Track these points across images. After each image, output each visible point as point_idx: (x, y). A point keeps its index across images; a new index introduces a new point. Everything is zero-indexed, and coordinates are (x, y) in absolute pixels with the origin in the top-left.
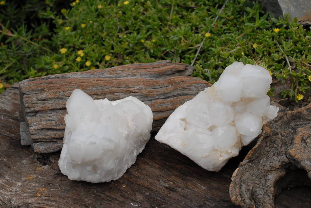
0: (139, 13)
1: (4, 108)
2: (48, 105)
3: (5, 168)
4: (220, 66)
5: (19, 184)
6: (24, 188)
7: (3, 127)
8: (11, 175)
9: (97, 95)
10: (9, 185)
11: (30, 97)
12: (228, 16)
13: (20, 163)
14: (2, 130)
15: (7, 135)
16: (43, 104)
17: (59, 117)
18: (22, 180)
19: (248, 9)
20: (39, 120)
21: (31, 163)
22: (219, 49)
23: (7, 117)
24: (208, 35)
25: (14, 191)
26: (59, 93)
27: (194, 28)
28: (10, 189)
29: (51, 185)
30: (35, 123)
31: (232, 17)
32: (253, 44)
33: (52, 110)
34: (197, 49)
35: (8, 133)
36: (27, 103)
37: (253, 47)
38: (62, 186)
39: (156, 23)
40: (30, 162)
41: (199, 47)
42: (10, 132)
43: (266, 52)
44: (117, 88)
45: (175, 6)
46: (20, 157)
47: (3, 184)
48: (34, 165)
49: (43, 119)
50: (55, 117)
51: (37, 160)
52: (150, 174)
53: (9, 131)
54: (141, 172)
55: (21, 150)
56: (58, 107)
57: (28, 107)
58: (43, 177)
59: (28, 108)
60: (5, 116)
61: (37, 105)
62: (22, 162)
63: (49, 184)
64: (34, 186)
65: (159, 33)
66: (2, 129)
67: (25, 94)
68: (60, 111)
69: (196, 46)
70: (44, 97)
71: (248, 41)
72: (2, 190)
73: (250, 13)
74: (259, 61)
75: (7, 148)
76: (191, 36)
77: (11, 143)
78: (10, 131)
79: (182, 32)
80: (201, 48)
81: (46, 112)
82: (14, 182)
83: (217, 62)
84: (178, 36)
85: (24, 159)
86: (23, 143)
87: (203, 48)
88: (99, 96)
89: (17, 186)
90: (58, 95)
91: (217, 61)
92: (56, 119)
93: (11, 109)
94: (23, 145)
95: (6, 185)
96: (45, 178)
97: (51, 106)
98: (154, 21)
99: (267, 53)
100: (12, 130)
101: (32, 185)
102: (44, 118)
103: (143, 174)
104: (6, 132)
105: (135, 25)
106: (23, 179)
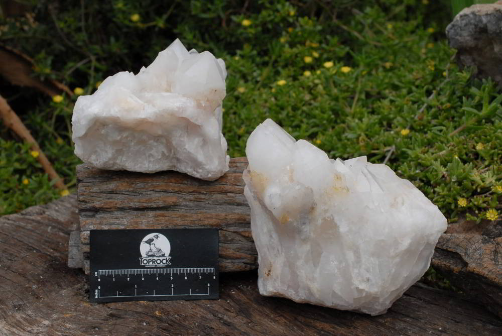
0: (302, 101)
1: (55, 218)
2: (116, 201)
3: (31, 298)
4: (418, 178)
5: (45, 323)
6: (52, 329)
7: (46, 242)
8: (37, 309)
9: (199, 194)
10: (29, 323)
11: (88, 186)
12: (442, 104)
13: (57, 293)
14: (44, 246)
15: (49, 253)
16: (109, 199)
17: (132, 221)
18: (52, 318)
19: (473, 90)
20: (98, 221)
21: (74, 296)
22: (418, 150)
23: (56, 230)
24: (405, 132)
25: (35, 331)
26: (136, 184)
27: (385, 123)
28: (29, 329)
29: (97, 329)
30: (90, 227)
31: (448, 105)
32: (475, 144)
33: (122, 209)
34: (386, 155)
35: (52, 250)
36: (83, 195)
37: (476, 149)
38: (114, 333)
39: (326, 116)
40: (73, 294)
41: (388, 151)
42: (54, 250)
43: (497, 157)
44: (234, 185)
45: (361, 93)
46: (59, 286)
47: (21, 320)
48: (78, 299)
49: (105, 221)
50: (125, 220)
51: (86, 293)
52: (266, 331)
53: (52, 249)
54: (253, 326)
55: (64, 276)
56: (132, 205)
57: (83, 201)
58: (87, 316)
59: (83, 203)
60: (53, 227)
61: (99, 199)
62: (61, 292)
63: (95, 328)
64: (69, 329)
65: (330, 131)
66: (44, 244)
67: (81, 181)
68: (135, 212)
69: (384, 148)
70: (111, 187)
71: (468, 140)
72: (17, 328)
73: (476, 95)
74: (482, 169)
75: (42, 271)
76: (379, 134)
77: (51, 265)
78: (56, 248)
79: (364, 126)
80: (393, 153)
81: (112, 211)
82: (38, 319)
83: (414, 171)
84: (355, 133)
85: (65, 289)
86: (71, 264)
87: (396, 153)
88: (201, 195)
89: (41, 326)
90: (134, 188)
91: (413, 169)
92: (126, 223)
93: (67, 220)
94: (70, 267)
95: (24, 322)
96: (90, 318)
97: (121, 203)
98: (323, 112)
99: (498, 159)
100: (58, 247)
101: (65, 326)
102: (106, 219)
103: (255, 330)
104: (49, 250)
105: (292, 119)
106: (55, 316)
